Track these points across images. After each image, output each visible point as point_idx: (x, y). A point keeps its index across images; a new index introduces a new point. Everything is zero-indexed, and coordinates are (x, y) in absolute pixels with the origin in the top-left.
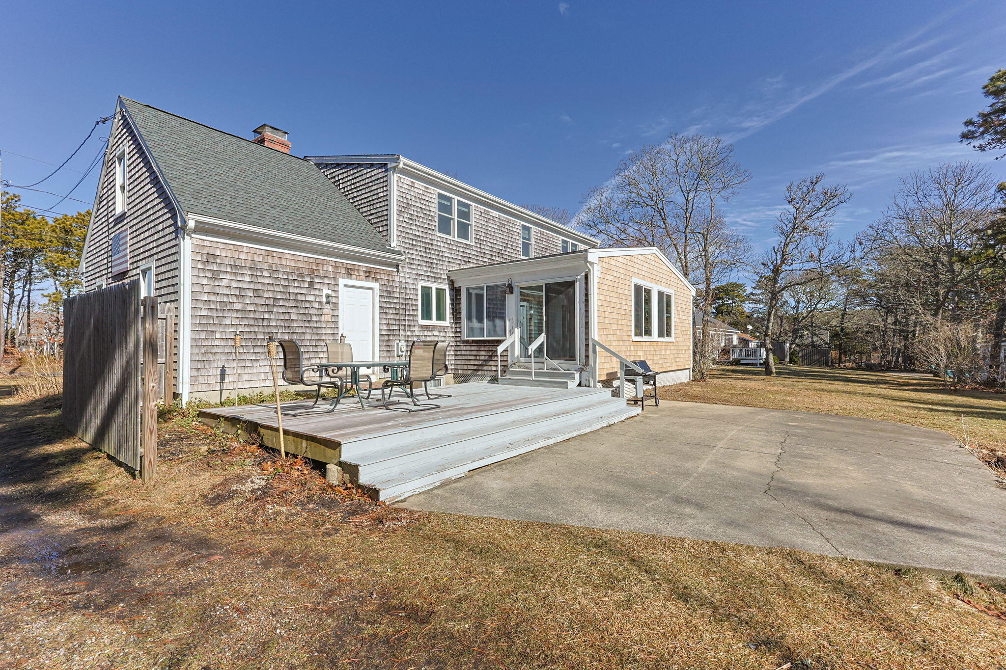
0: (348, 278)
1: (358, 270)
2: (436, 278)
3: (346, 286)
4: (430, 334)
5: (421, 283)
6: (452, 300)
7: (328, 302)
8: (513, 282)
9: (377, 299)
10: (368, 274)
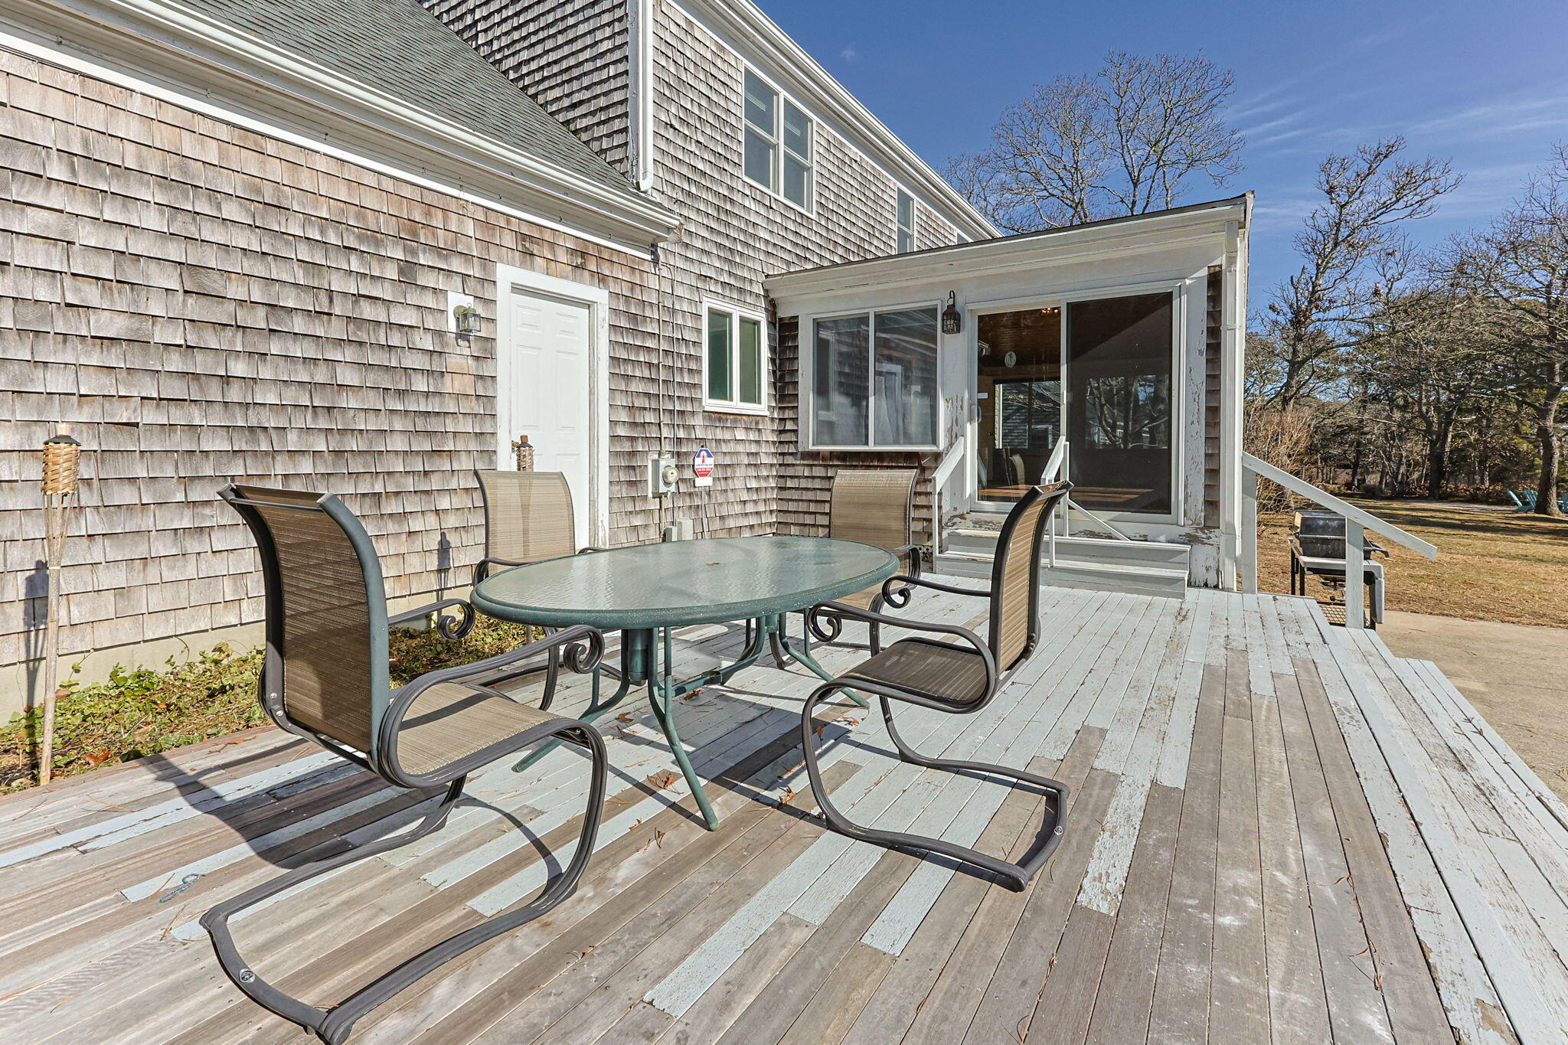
0: (523, 265)
1: (552, 245)
2: (740, 290)
3: (517, 289)
4: (728, 435)
5: (709, 303)
6: (772, 349)
7: (463, 335)
8: (960, 301)
9: (604, 336)
10: (581, 259)
